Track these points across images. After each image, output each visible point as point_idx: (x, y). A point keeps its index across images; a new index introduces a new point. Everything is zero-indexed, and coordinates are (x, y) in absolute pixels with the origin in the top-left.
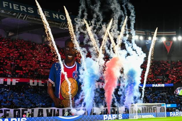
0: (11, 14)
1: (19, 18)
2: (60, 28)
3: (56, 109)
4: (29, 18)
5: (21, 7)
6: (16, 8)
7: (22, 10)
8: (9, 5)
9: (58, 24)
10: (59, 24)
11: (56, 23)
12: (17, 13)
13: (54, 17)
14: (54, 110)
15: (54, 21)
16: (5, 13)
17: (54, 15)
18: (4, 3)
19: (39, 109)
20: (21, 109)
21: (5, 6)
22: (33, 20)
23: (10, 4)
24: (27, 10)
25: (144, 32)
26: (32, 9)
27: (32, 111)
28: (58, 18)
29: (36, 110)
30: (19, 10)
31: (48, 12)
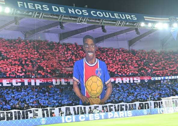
0: (27, 14)
1: (35, 17)
2: (77, 23)
3: (83, 107)
4: (45, 16)
5: (36, 5)
6: (31, 7)
7: (37, 9)
8: (23, 4)
9: (74, 19)
10: (76, 19)
11: (73, 19)
12: (33, 12)
13: (70, 12)
14: (81, 108)
15: (71, 17)
16: (21, 13)
17: (70, 10)
18: (19, 3)
19: (66, 108)
20: (49, 108)
21: (20, 6)
22: (49, 18)
23: (25, 3)
24: (42, 8)
25: (168, 19)
26: (47, 6)
27: (59, 110)
28: (74, 13)
29: (63, 109)
30: (34, 8)
31: (64, 8)
